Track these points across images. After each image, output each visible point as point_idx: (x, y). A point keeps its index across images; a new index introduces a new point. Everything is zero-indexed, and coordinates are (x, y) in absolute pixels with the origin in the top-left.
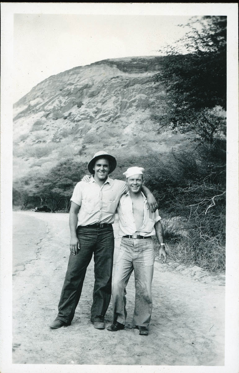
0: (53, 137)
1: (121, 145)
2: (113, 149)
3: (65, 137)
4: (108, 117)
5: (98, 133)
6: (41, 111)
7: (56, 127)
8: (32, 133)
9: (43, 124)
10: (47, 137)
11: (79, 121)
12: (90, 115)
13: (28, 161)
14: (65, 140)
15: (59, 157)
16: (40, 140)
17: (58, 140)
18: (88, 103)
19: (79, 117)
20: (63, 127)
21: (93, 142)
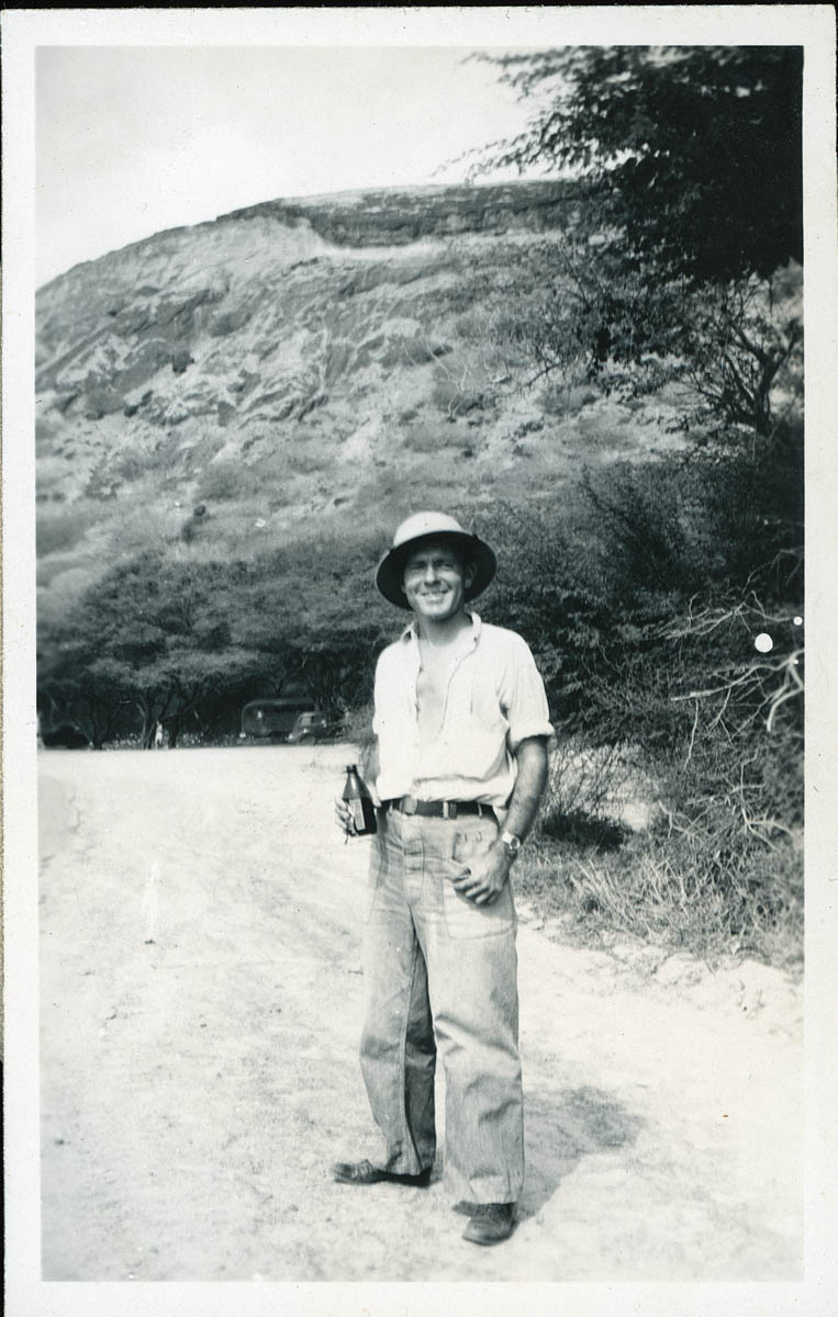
0: (88, 481)
1: (332, 500)
2: (305, 518)
3: (132, 481)
4: (282, 404)
5: (250, 463)
6: (44, 389)
7: (99, 444)
9: (54, 435)
10: (67, 480)
11: (181, 420)
12: (220, 399)
14: (130, 489)
15: (111, 551)
16: (44, 491)
17: (107, 491)
18: (213, 356)
19: (180, 405)
20: (124, 444)
21: (231, 492)
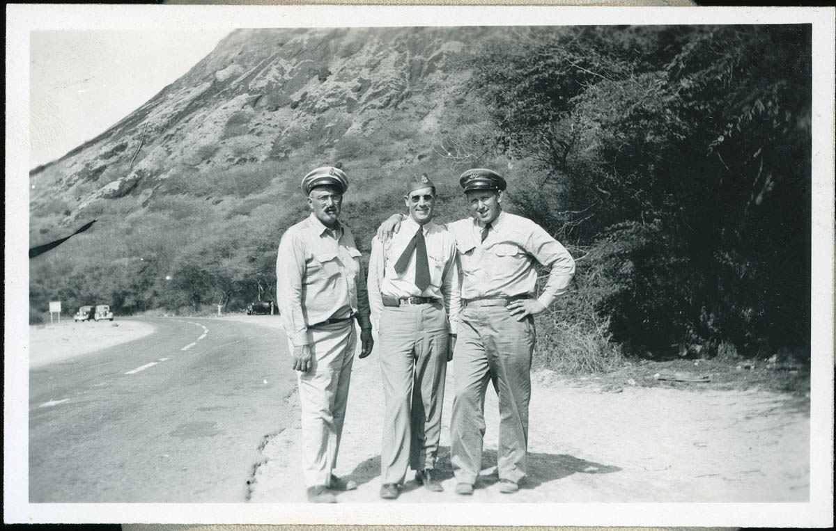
0: (271, 149)
1: (417, 156)
2: (402, 167)
3: (297, 148)
4: (384, 98)
5: (367, 135)
6: (241, 93)
7: (276, 126)
8: (224, 143)
9: (248, 121)
10: (258, 149)
11: (325, 110)
12: (347, 96)
13: (221, 203)
14: (296, 154)
16: (243, 156)
17: (282, 155)
18: (342, 70)
19: (324, 101)
20: (291, 126)
21: (357, 154)
